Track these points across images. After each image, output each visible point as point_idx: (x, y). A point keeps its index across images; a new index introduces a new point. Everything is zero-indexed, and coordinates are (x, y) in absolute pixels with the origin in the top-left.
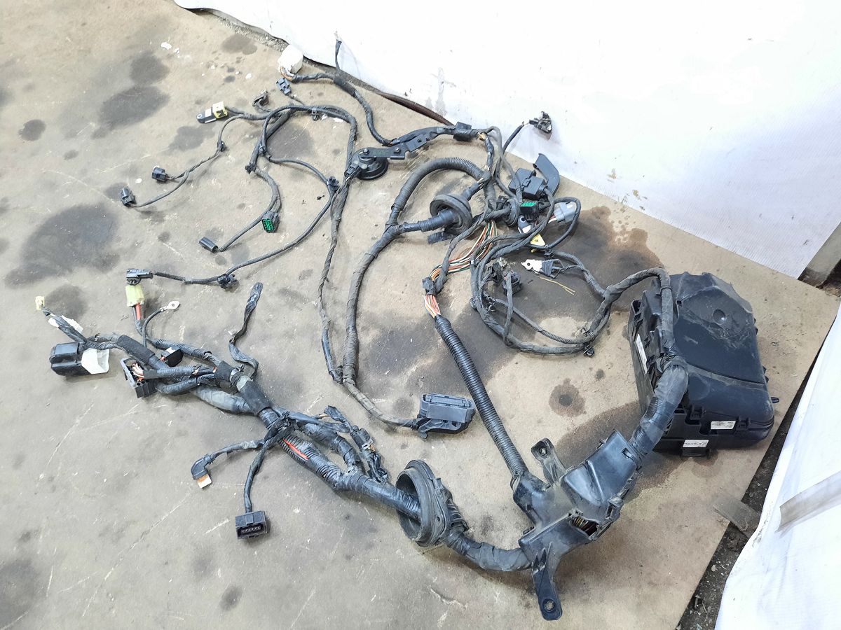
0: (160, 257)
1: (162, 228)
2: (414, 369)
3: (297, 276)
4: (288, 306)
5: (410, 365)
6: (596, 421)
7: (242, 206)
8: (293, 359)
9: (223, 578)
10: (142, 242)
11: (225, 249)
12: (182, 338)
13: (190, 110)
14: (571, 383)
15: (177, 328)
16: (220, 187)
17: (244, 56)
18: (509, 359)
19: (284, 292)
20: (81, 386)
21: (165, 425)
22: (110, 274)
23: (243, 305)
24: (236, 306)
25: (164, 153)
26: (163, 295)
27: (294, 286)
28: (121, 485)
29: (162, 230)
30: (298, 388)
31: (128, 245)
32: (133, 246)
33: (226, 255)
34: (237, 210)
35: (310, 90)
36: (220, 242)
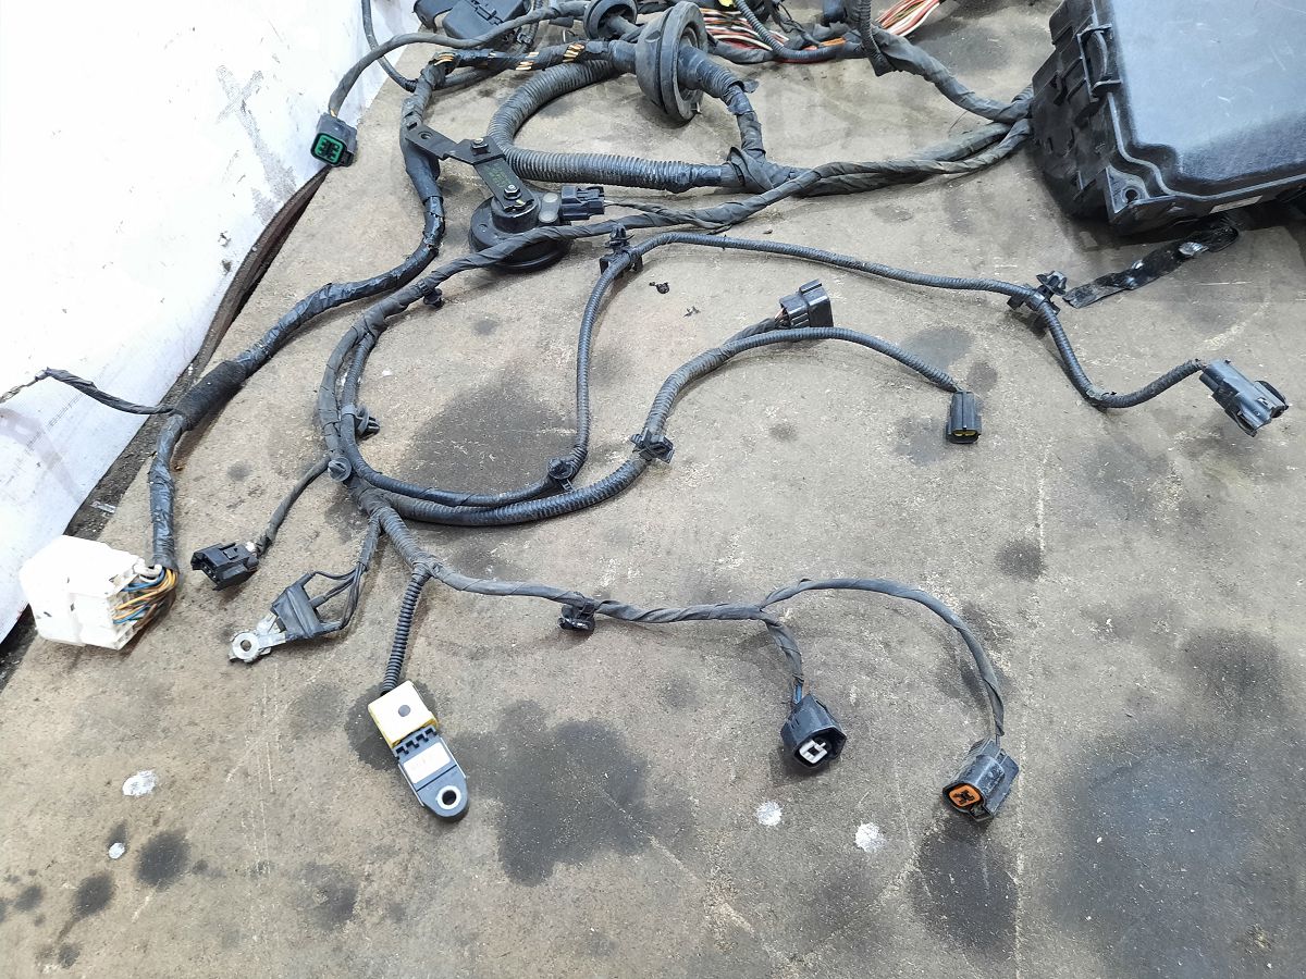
0: (1089, 524)
1: (996, 594)
7: (783, 433)
10: (1085, 613)
11: (950, 389)
13: (397, 913)
16: (746, 530)
22: (1261, 629)
26: (1180, 436)
29: (1004, 584)
31: (1133, 654)
32: (1120, 631)
33: (958, 374)
34: (803, 437)
35: (221, 514)
36: (935, 407)
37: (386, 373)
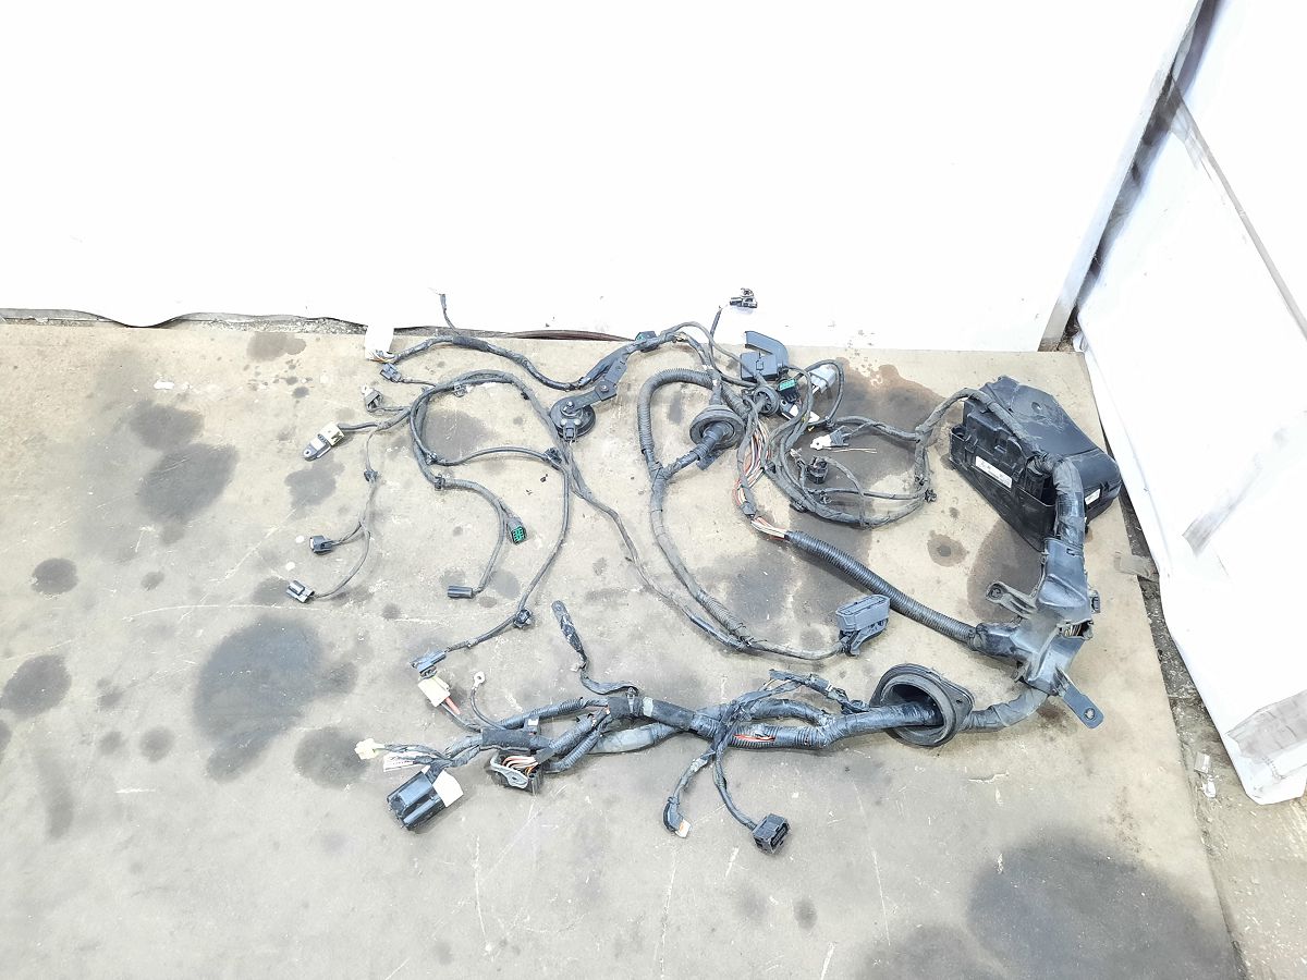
0: (407, 636)
1: (378, 604)
2: (790, 599)
3: (592, 574)
4: (610, 608)
5: (784, 598)
6: (982, 555)
7: (458, 531)
8: (662, 658)
9: (781, 903)
10: (367, 632)
11: (483, 587)
12: (519, 708)
13: (280, 451)
14: (937, 533)
15: (502, 700)
16: (410, 523)
17: (295, 358)
18: (869, 541)
19: (592, 597)
20: (442, 828)
21: (585, 805)
22: (357, 690)
23: (558, 633)
24: (551, 640)
25: (293, 518)
26: (452, 675)
27: (598, 584)
28: (591, 895)
29: (381, 606)
30: (693, 683)
31: (350, 645)
32: (358, 643)
33: (489, 592)
34: (456, 538)
35: (423, 365)
36: (471, 582)
37: (491, 395)
